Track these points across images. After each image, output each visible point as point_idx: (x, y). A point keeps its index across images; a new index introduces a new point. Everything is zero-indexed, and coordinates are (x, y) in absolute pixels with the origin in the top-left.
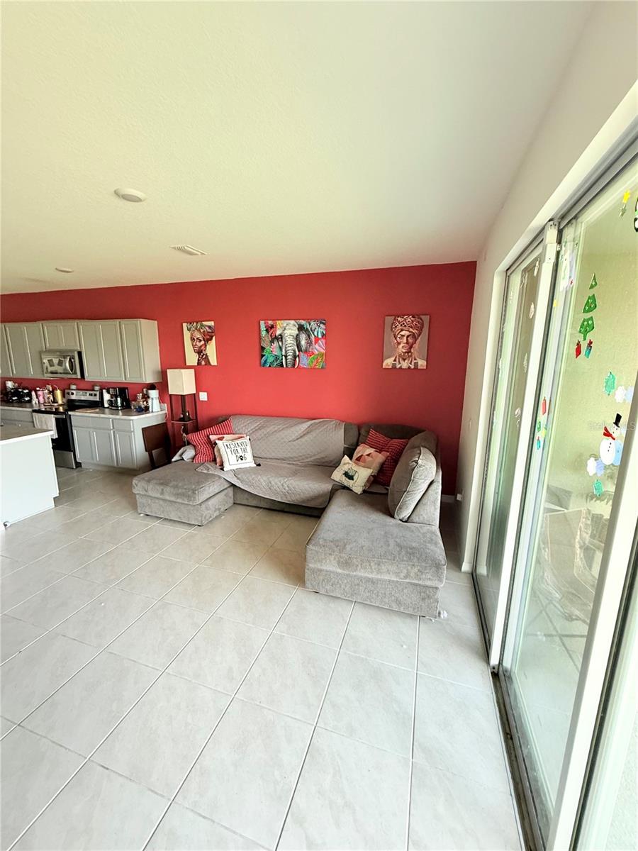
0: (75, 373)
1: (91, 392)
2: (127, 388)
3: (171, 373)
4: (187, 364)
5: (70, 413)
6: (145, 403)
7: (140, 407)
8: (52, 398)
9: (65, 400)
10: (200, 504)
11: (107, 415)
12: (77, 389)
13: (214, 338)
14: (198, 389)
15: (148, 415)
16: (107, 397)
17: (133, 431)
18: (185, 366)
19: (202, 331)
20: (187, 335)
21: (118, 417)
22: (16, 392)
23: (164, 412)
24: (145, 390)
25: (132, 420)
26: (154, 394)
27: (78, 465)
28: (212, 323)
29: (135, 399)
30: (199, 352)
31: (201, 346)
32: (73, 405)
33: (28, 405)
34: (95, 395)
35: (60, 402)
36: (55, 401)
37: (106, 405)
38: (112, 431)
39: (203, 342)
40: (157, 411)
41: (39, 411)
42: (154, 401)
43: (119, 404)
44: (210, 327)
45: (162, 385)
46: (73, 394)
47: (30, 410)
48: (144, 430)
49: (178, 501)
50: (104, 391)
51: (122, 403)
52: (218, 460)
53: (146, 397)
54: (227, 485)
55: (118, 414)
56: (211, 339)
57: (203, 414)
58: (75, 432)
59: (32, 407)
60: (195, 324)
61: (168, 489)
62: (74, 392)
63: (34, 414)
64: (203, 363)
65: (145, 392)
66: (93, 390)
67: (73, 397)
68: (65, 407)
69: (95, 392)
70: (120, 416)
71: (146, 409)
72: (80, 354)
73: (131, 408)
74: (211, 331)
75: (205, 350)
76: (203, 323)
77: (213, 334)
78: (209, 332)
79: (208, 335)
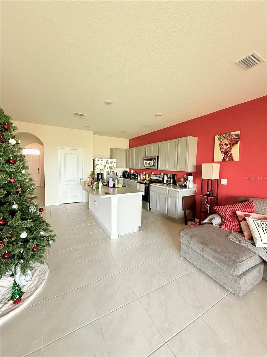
0: (155, 166)
2: (176, 175)
3: (204, 166)
4: (214, 161)
6: (185, 183)
7: (182, 185)
8: (144, 177)
9: (149, 179)
10: (240, 277)
13: (239, 142)
15: (186, 190)
16: (166, 178)
17: (178, 198)
19: (229, 138)
20: (217, 143)
22: (134, 175)
23: (195, 189)
24: (185, 176)
25: (179, 191)
26: (191, 178)
27: (150, 209)
28: (239, 132)
29: (180, 181)
30: (225, 153)
31: (227, 149)
32: (152, 181)
34: (161, 177)
37: (165, 182)
38: (167, 196)
39: (229, 146)
40: (191, 188)
42: (190, 182)
43: (171, 182)
44: (236, 135)
48: (184, 198)
50: (165, 175)
53: (186, 180)
56: (237, 143)
58: (151, 193)
60: (224, 135)
62: (153, 175)
63: (138, 183)
64: (227, 160)
67: (152, 178)
68: (149, 182)
70: (171, 188)
71: (185, 186)
72: (158, 157)
73: (177, 185)
74: (237, 137)
75: (230, 151)
76: (231, 133)
77: (239, 139)
78: (236, 139)
79: (235, 141)
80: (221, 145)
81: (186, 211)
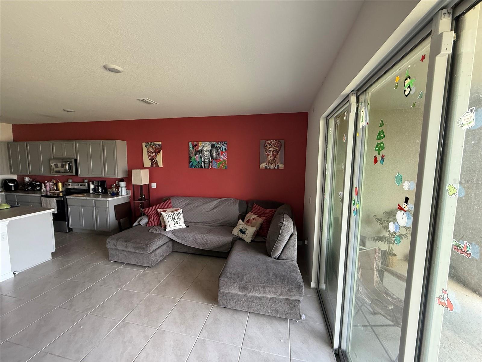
0: (72, 172)
1: (82, 184)
2: (106, 181)
3: (134, 172)
4: (144, 167)
5: (67, 197)
6: (117, 190)
7: (113, 192)
8: (55, 188)
9: (64, 189)
10: (151, 253)
11: (92, 198)
12: (72, 182)
13: (161, 151)
14: (151, 181)
15: (118, 197)
16: (92, 186)
17: (108, 208)
18: (143, 168)
19: (154, 147)
21: (98, 199)
22: (30, 184)
23: (128, 195)
24: (117, 182)
25: (108, 201)
26: (123, 184)
27: (70, 230)
28: (160, 143)
29: (111, 188)
30: (152, 159)
31: (153, 156)
32: (69, 192)
33: (38, 192)
34: (85, 185)
35: (61, 190)
36: (57, 189)
37: (91, 192)
38: (94, 208)
39: (154, 154)
40: (124, 195)
41: (46, 196)
42: (123, 189)
43: (100, 190)
44: (159, 145)
45: (128, 179)
46: (69, 185)
47: (40, 195)
48: (116, 207)
49: (136, 251)
50: (90, 183)
51: (102, 190)
52: (163, 224)
53: (118, 186)
54: (167, 240)
55: (99, 197)
56: (160, 152)
57: (154, 196)
58: (69, 209)
59: (41, 193)
60: (150, 143)
61: (130, 244)
62: (71, 184)
63: (42, 198)
64: (154, 166)
65: (117, 183)
66: (83, 182)
67: (70, 187)
68: (64, 193)
69: (85, 184)
70: (100, 198)
71: (117, 194)
72: (76, 161)
73: (108, 193)
74: (159, 147)
75: (155, 158)
76: (155, 142)
77: (161, 149)
78: (158, 148)
79: (158, 150)
80: (148, 152)
81: (121, 220)
